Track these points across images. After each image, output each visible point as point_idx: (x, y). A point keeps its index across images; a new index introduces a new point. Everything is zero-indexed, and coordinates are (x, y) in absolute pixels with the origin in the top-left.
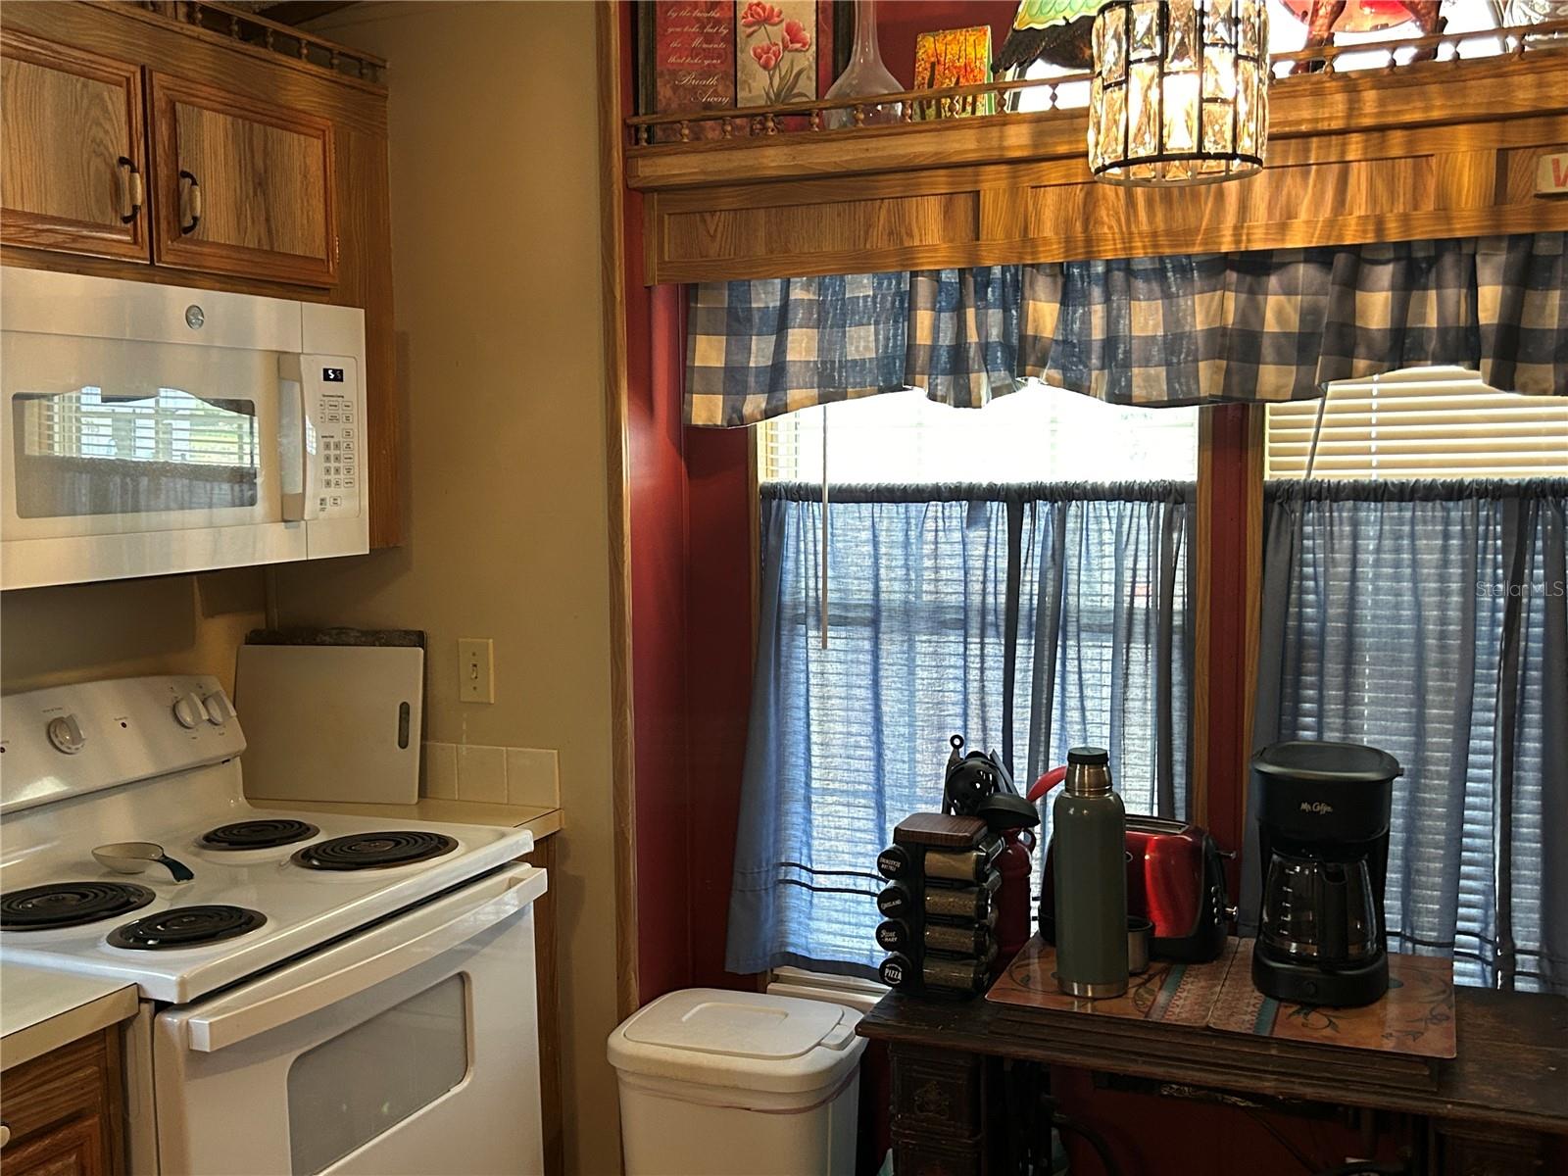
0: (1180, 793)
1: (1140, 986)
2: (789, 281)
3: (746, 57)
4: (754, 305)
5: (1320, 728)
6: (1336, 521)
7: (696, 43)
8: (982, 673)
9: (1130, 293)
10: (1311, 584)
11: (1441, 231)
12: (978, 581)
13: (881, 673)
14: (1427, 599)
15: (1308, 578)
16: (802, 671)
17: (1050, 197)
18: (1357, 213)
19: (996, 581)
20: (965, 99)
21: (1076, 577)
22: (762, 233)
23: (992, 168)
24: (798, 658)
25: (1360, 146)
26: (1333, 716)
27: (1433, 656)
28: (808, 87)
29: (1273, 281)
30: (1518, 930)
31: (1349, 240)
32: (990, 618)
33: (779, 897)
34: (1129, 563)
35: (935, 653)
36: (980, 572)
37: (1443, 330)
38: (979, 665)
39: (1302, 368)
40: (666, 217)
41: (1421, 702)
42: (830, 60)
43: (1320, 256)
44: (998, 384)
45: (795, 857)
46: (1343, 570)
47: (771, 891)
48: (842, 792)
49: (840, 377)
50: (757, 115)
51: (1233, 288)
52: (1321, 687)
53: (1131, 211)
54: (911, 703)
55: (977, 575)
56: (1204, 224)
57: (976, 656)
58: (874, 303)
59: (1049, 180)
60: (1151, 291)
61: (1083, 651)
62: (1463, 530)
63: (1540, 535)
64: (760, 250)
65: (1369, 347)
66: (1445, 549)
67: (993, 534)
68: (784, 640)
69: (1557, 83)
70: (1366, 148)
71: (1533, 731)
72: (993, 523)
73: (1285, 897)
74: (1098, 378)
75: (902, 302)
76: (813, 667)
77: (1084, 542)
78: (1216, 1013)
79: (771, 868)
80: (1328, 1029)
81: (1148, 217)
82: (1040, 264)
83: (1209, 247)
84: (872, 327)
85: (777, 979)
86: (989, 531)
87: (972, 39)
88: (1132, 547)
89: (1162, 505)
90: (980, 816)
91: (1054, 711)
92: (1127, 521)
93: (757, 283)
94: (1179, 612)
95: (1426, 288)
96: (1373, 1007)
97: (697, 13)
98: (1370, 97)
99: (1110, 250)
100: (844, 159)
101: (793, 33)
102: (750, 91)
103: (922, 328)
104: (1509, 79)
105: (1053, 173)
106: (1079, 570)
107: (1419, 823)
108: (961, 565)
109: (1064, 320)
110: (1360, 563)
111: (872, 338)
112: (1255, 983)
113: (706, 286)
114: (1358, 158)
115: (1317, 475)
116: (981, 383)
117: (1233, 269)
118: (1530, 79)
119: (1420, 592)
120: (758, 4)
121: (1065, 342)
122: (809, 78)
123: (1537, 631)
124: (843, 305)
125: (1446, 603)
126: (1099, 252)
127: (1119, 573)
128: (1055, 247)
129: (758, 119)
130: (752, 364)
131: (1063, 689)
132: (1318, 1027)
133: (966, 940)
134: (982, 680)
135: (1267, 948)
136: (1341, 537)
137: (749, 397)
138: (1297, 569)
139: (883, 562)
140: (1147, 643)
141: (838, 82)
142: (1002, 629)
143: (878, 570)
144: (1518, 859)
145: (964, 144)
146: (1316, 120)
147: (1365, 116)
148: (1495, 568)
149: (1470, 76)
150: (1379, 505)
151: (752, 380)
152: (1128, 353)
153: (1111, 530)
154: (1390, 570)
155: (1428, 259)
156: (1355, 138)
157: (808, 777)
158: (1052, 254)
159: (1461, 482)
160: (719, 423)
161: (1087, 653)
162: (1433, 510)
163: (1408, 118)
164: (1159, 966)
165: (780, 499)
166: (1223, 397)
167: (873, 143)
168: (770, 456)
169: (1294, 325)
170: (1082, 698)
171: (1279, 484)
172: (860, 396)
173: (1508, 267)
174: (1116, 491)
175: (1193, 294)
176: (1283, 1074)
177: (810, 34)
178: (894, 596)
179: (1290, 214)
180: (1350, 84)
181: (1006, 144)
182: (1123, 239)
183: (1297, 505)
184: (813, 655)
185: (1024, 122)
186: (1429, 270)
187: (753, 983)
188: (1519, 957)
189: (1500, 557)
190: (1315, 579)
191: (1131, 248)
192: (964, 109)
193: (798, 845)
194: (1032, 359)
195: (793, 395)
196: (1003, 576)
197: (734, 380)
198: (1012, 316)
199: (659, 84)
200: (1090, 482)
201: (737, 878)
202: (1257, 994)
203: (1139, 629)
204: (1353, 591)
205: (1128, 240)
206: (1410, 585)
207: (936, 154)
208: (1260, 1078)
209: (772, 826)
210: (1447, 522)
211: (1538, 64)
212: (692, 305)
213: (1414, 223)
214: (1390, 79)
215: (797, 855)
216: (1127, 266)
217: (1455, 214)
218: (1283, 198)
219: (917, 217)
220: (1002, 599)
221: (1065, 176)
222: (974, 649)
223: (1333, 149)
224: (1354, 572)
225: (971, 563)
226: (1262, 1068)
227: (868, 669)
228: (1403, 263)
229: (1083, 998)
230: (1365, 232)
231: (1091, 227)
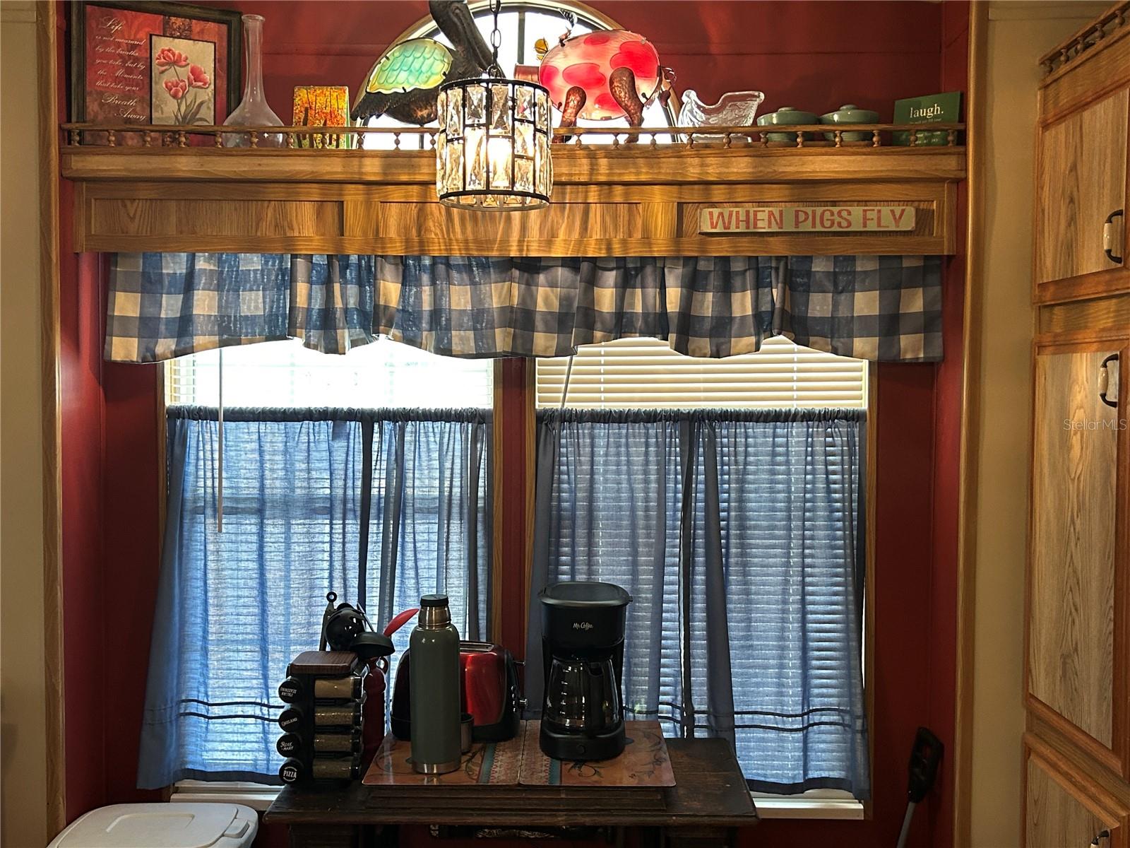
0: (483, 623)
1: (468, 761)
2: (194, 255)
3: (159, 87)
4: (164, 271)
5: (573, 573)
6: (581, 436)
7: (119, 73)
8: (344, 545)
9: (449, 281)
10: (566, 477)
11: (646, 251)
12: (340, 479)
13: (266, 549)
14: (637, 486)
15: (563, 474)
16: (200, 550)
17: (394, 210)
18: (594, 237)
19: (354, 479)
20: (331, 137)
21: (412, 475)
22: (173, 219)
23: (353, 186)
24: (196, 541)
25: (597, 193)
26: (582, 564)
27: (641, 523)
28: (208, 114)
29: (542, 278)
30: (695, 698)
31: (591, 254)
32: (350, 505)
33: (180, 727)
34: (448, 465)
35: (308, 533)
36: (342, 472)
37: (645, 315)
38: (341, 540)
39: (561, 335)
40: (93, 200)
41: (635, 553)
42: (224, 96)
43: (572, 263)
44: (356, 338)
45: (194, 695)
46: (586, 467)
47: (174, 723)
48: (233, 641)
49: (235, 327)
50: (169, 131)
51: (517, 280)
52: (573, 545)
53: (450, 225)
54: (288, 571)
55: (339, 474)
56: (499, 237)
57: (339, 534)
58: (263, 275)
59: (393, 198)
60: (462, 279)
61: (417, 526)
62: (657, 441)
63: (701, 445)
64: (172, 230)
65: (603, 323)
66: (647, 454)
67: (352, 445)
68: (186, 527)
69: (712, 164)
70: (600, 195)
71: (700, 569)
72: (352, 437)
73: (562, 688)
74: (427, 336)
75: (283, 276)
76: (211, 547)
77: (417, 450)
78: (523, 774)
79: (174, 704)
80: (596, 776)
81: (462, 229)
82: (387, 256)
83: (503, 253)
84: (261, 293)
85: (177, 791)
86: (348, 442)
87: (335, 94)
88: (450, 454)
89: (470, 425)
90: (352, 650)
91: (397, 571)
92: (447, 435)
93: (167, 255)
94: (481, 498)
95: (634, 287)
96: (619, 758)
97: (119, 51)
98: (603, 162)
99: (437, 250)
100: (241, 169)
101: (196, 75)
102: (162, 113)
103: (301, 296)
104: (685, 160)
105: (396, 194)
106: (414, 470)
107: (635, 632)
108: (328, 467)
109: (403, 296)
110: (596, 463)
111: (261, 300)
112: (543, 751)
113: (125, 255)
114: (595, 201)
115: (568, 406)
116: (345, 336)
117: (516, 268)
118: (696, 161)
119: (632, 481)
120: (169, 50)
121: (404, 311)
122: (209, 108)
123: (701, 505)
124: (237, 275)
125: (648, 488)
126: (429, 250)
127: (441, 472)
128: (398, 244)
129: (169, 134)
130: (163, 315)
131: (403, 555)
132: (589, 775)
133: (345, 742)
134: (344, 551)
135: (552, 724)
136: (584, 446)
137: (161, 341)
138: (557, 467)
139: (268, 465)
140: (461, 520)
141: (234, 114)
142: (358, 513)
143: (263, 472)
144: (695, 652)
145: (333, 168)
146: (571, 175)
147: (601, 174)
148: (676, 466)
149: (663, 156)
150: (607, 425)
151: (162, 328)
152: (449, 320)
153: (435, 441)
154: (614, 468)
155: (636, 269)
156: (593, 188)
157: (205, 632)
158: (397, 250)
159: (656, 411)
160: (135, 359)
161: (419, 528)
162: (639, 429)
163: (627, 178)
164: (479, 745)
165: (184, 418)
166: (511, 353)
167: (265, 161)
168: (174, 385)
169: (556, 307)
170: (416, 560)
171: (545, 411)
172: (251, 342)
173: (683, 276)
174: (439, 415)
175: (491, 283)
176: (570, 810)
177: (209, 76)
178: (275, 491)
179: (553, 235)
180: (592, 153)
181: (363, 170)
182: (445, 243)
183: (557, 425)
184: (210, 538)
185: (377, 156)
186: (637, 275)
187: (159, 795)
188: (696, 716)
189: (678, 459)
190: (568, 475)
191: (451, 250)
192: (330, 143)
193: (196, 685)
194: (383, 322)
195: (198, 340)
196: (359, 475)
197: (148, 327)
198: (365, 291)
199: (88, 100)
200: (421, 408)
201: (148, 715)
202: (545, 757)
203: (455, 510)
204: (592, 481)
205: (449, 244)
206: (626, 477)
207: (313, 172)
208: (555, 816)
209: (176, 672)
210: (647, 436)
211: (701, 152)
212: (113, 268)
213: (630, 246)
214: (614, 153)
215: (196, 693)
216: (447, 261)
217: (653, 241)
218: (549, 224)
219: (297, 216)
220: (358, 491)
221: (405, 197)
222: (338, 528)
223: (580, 194)
224: (592, 468)
225: (336, 466)
226: (556, 808)
227: (255, 547)
228: (622, 270)
229: (430, 774)
230: (600, 249)
231: (422, 233)
